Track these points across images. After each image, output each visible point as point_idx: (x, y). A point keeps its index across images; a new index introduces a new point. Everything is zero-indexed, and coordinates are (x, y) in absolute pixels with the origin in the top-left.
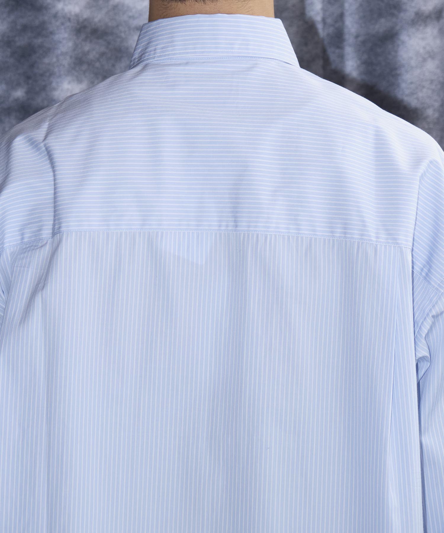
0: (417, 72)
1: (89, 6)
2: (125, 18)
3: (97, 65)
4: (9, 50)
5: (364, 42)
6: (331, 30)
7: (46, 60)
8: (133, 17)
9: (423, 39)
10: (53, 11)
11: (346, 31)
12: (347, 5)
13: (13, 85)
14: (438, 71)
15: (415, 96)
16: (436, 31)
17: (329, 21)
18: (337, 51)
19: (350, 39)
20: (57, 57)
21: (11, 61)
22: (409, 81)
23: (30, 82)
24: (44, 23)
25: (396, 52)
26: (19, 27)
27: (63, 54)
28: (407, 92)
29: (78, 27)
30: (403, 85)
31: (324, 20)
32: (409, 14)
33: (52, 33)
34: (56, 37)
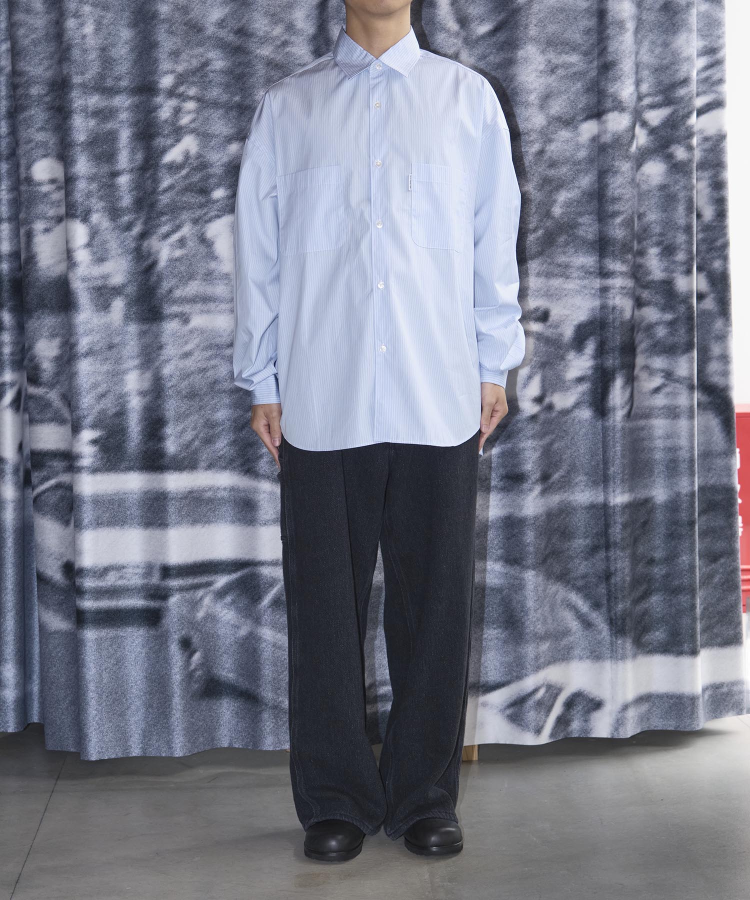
1: (273, 52)
2: (292, 59)
4: (232, 76)
7: (251, 80)
20: (257, 78)
23: (243, 92)
24: (250, 60)
26: (236, 63)
27: (260, 77)
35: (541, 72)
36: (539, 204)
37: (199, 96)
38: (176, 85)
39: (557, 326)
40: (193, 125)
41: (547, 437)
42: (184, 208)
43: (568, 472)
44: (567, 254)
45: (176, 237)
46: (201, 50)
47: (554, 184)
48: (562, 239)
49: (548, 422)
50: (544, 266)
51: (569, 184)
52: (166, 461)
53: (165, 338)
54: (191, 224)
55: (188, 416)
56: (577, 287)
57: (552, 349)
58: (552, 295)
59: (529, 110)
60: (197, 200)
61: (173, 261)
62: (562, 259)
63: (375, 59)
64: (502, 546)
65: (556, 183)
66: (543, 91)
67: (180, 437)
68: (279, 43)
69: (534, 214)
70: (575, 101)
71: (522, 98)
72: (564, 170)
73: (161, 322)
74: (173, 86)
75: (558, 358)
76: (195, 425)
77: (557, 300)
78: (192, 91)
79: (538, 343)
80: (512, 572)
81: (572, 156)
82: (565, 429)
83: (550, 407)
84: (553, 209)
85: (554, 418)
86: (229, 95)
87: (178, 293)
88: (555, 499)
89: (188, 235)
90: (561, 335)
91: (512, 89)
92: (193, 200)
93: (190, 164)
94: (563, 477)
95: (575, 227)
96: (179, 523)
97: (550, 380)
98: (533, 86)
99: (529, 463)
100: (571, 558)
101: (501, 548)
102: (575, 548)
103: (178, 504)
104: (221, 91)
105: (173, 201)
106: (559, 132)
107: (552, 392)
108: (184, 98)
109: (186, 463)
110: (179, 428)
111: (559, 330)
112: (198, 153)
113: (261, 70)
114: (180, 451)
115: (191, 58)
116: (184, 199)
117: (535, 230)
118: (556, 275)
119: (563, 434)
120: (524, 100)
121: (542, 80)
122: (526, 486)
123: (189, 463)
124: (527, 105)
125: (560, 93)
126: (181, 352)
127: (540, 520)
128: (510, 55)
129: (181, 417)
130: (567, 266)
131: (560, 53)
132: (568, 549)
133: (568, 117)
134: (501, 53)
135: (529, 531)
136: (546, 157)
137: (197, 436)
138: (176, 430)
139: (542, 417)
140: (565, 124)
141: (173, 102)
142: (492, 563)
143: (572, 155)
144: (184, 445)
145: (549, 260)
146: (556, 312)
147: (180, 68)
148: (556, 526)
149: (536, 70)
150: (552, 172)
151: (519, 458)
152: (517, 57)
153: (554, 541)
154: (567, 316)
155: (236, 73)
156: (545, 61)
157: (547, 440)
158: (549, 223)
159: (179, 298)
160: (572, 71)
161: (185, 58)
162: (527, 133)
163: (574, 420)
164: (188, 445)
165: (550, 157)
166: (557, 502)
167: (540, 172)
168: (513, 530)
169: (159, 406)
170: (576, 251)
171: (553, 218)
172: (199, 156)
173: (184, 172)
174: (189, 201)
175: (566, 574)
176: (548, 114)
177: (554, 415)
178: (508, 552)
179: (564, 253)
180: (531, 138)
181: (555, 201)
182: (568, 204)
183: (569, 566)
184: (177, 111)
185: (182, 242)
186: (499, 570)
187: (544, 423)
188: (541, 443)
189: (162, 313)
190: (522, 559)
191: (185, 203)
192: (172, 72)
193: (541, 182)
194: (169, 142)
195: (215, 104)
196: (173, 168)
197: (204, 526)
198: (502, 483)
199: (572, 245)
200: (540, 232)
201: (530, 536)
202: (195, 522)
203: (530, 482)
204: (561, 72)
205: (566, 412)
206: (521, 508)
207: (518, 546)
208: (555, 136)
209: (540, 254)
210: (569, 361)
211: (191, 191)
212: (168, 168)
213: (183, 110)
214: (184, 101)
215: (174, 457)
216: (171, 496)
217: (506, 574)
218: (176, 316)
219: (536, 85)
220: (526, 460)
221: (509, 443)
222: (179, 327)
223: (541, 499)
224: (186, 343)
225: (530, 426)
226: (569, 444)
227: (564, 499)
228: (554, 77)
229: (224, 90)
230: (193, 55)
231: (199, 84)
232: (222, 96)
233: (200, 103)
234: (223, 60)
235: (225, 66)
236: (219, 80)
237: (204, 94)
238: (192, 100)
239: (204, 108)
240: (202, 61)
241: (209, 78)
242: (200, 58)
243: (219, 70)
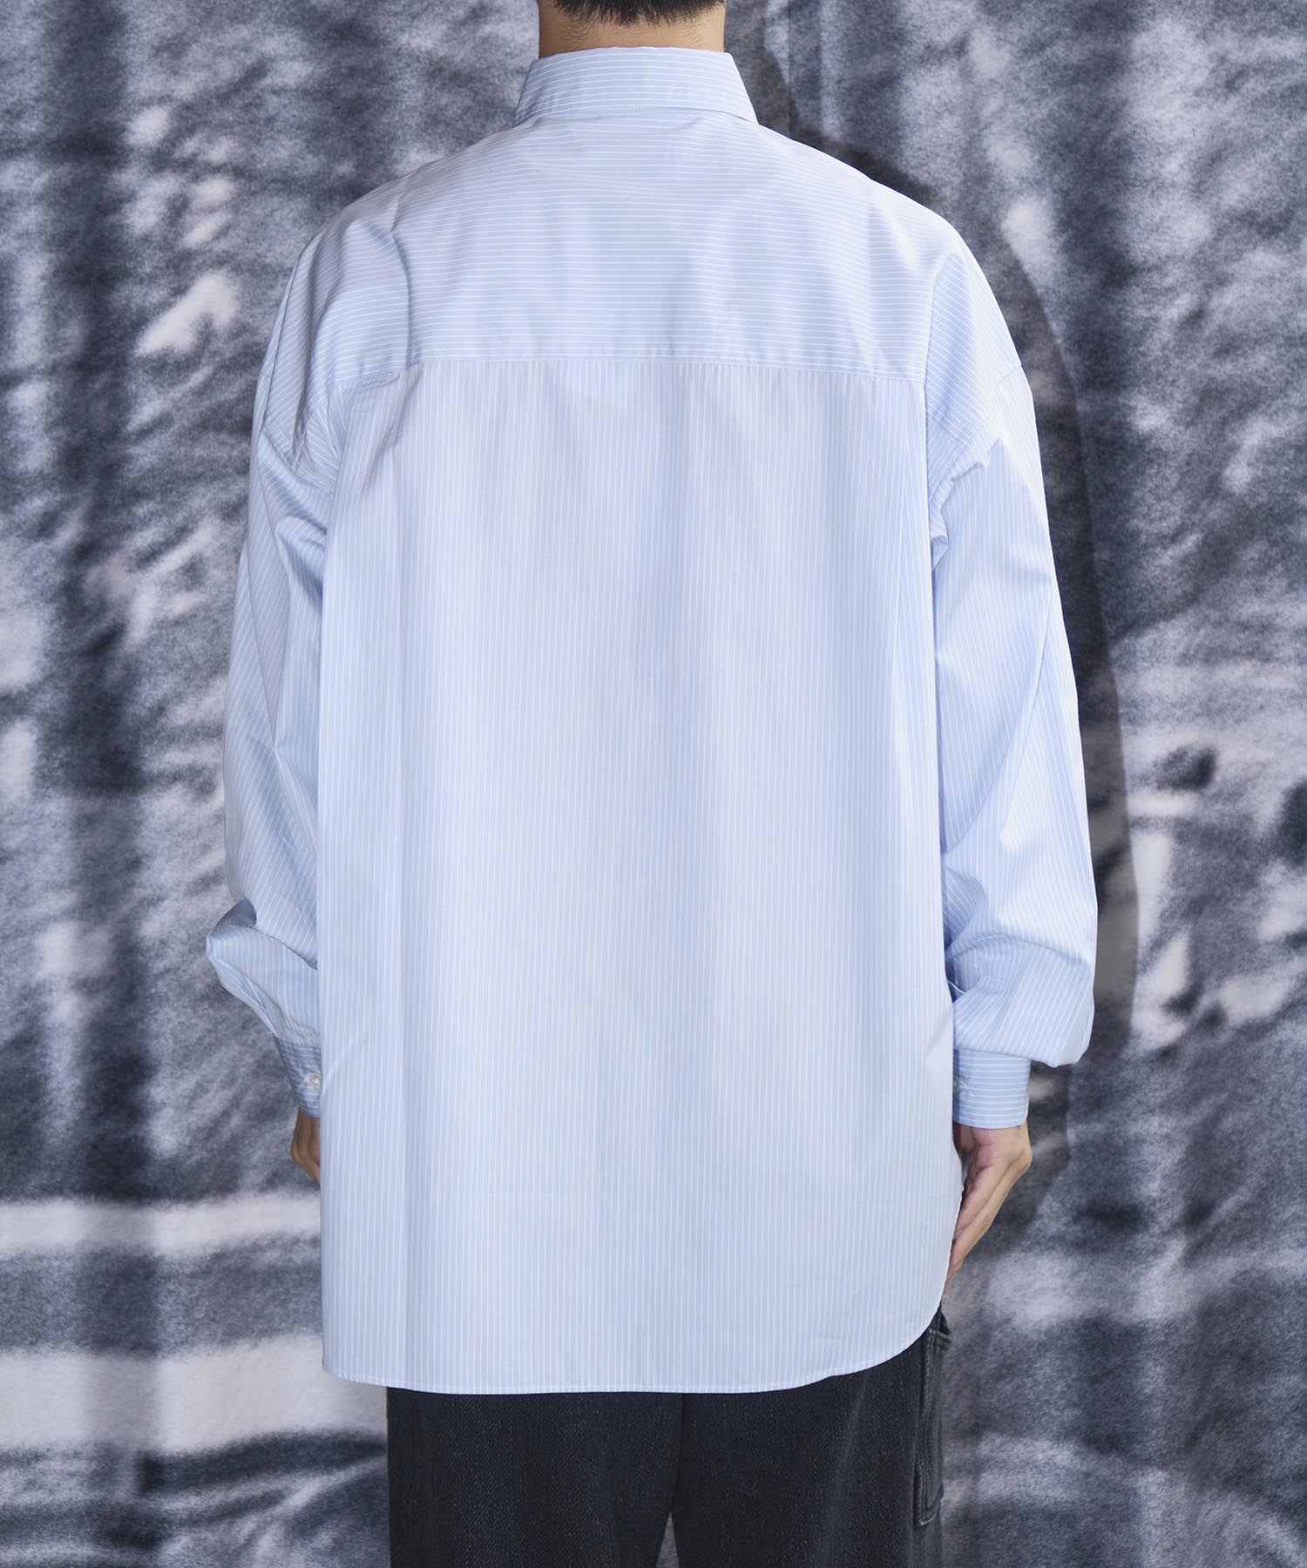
0: (928, 133)
1: (446, 39)
2: (500, 55)
3: (460, 125)
4: (330, 103)
5: (850, 90)
6: (801, 73)
7: (385, 120)
8: (512, 55)
9: (936, 84)
10: (394, 46)
11: (824, 73)
12: (824, 35)
13: (335, 156)
14: (959, 132)
15: (925, 168)
16: (955, 73)
17: (798, 58)
18: (810, 102)
19: (829, 85)
20: (400, 113)
21: (334, 120)
22: (917, 146)
23: (361, 150)
24: (380, 63)
25: (897, 103)
26: (344, 70)
27: (409, 109)
28: (913, 162)
29: (432, 69)
30: (908, 153)
31: (791, 57)
32: (917, 48)
33: (392, 79)
34: (399, 85)
35: (1197, 93)
36: (1188, 464)
37: (240, 162)
38: (176, 136)
39: (1235, 794)
40: (222, 246)
41: (1205, 1103)
42: (198, 478)
43: (1263, 1194)
44: (1267, 595)
45: (175, 559)
46: (244, 32)
47: (1232, 402)
48: (1252, 553)
49: (1208, 1061)
50: (1202, 632)
51: (1273, 398)
52: (151, 1175)
53: (149, 839)
54: (218, 522)
55: (209, 1050)
56: (1293, 685)
57: (1222, 859)
58: (1221, 711)
59: (1164, 202)
60: (235, 453)
61: (168, 626)
62: (1253, 608)
64: (1076, 1399)
65: (1238, 398)
66: (1203, 144)
67: (189, 1108)
68: (461, 13)
69: (1174, 491)
70: (1295, 167)
71: (1145, 167)
72: (1261, 359)
73: (134, 793)
74: (166, 139)
75: (1236, 881)
76: (232, 1072)
77: (1238, 721)
78: (221, 150)
79: (1181, 848)
80: (1104, 1472)
81: (1284, 320)
82: (1254, 1075)
83: (1214, 1019)
84: (1227, 472)
85: (1225, 1048)
86: (323, 158)
87: (181, 715)
88: (1225, 1268)
89: (209, 553)
90: (1247, 818)
91: (1117, 143)
92: (223, 454)
93: (214, 354)
94: (1247, 1206)
95: (1290, 521)
96: (187, 1343)
97: (1215, 945)
98: (1176, 133)
99: (1154, 1179)
100: (1267, 1425)
101: (1075, 1405)
102: (1278, 1399)
103: (183, 1291)
104: (301, 145)
105: (168, 460)
106: (1249, 256)
107: (1220, 978)
108: (196, 169)
109: (206, 1178)
110: (187, 1084)
111: (1242, 804)
112: (237, 320)
113: (411, 92)
114: (190, 1147)
115: (215, 55)
116: (199, 452)
117: (1175, 537)
118: (1235, 653)
119: (1249, 1089)
120: (1148, 174)
121: (1202, 115)
122: (1142, 1240)
123: (215, 1177)
124: (1159, 187)
125: (1251, 144)
126: (190, 875)
127: (1182, 1332)
128: (1110, 46)
129: (189, 1055)
130: (1266, 627)
131: (1253, 34)
132: (1259, 1402)
133: (1271, 211)
134: (1087, 37)
135: (1150, 1364)
136: (1209, 328)
137: (235, 1102)
138: (179, 1090)
139: (1191, 1049)
140: (1264, 231)
141: (164, 186)
142: (1046, 1444)
143: (1281, 317)
144: (199, 1129)
145: (1215, 615)
146: (1232, 758)
147: (185, 89)
148: (1226, 1340)
149: (1183, 89)
150: (1225, 370)
151: (1125, 1163)
152: (1130, 51)
153: (1219, 1382)
154: (1264, 765)
155: (343, 95)
156: (1211, 58)
157: (1205, 1109)
158: (1216, 513)
159: (184, 729)
160: (1286, 84)
161: (199, 56)
162: (1157, 268)
163: (1279, 1051)
164: (212, 1129)
165: (1221, 328)
166: (1229, 1276)
167: (1192, 373)
168: (1108, 1359)
169: (132, 1024)
170: (1290, 585)
171: (1229, 495)
172: (240, 329)
173: (197, 378)
174: (213, 456)
175: (1253, 1470)
176: (1217, 208)
177: (1224, 1037)
178: (1093, 1416)
179: (1258, 591)
180: (1169, 281)
181: (1234, 449)
182: (1272, 454)
183: (1262, 1447)
184: (178, 209)
185: (193, 573)
186: (1067, 1464)
187: (1198, 1063)
188: (1187, 1122)
189: (139, 770)
190: (1131, 1438)
191: (202, 461)
192: (163, 99)
193: (1195, 399)
194: (156, 295)
195: (286, 184)
196: (168, 367)
197: (256, 1345)
198: (1078, 1228)
199: (1280, 568)
200: (1191, 542)
201: (1154, 1377)
202: (231, 1337)
203: (1156, 1230)
204: (1254, 86)
205: (1257, 1030)
206: (1129, 1298)
207: (1122, 1404)
208: (1236, 266)
209: (1191, 599)
210: (1270, 888)
211: (219, 428)
212: (153, 368)
213: (194, 205)
214: (196, 178)
215: (173, 1165)
216: (164, 1269)
217: (1087, 1475)
218: (176, 777)
219: (1183, 130)
220: (1145, 1171)
221: (1098, 1120)
222: (184, 808)
223: (1184, 1276)
224: (206, 849)
225: (1157, 1079)
226: (1265, 1116)
227: (1248, 1267)
228: (1234, 100)
229: (309, 142)
230: (221, 47)
231: (237, 129)
232: (303, 159)
233: (242, 181)
234: (305, 59)
235: (310, 76)
236: (294, 116)
237: (253, 156)
238: (219, 175)
239: (254, 194)
240: (249, 62)
241: (267, 110)
242: (242, 54)
243: (295, 87)
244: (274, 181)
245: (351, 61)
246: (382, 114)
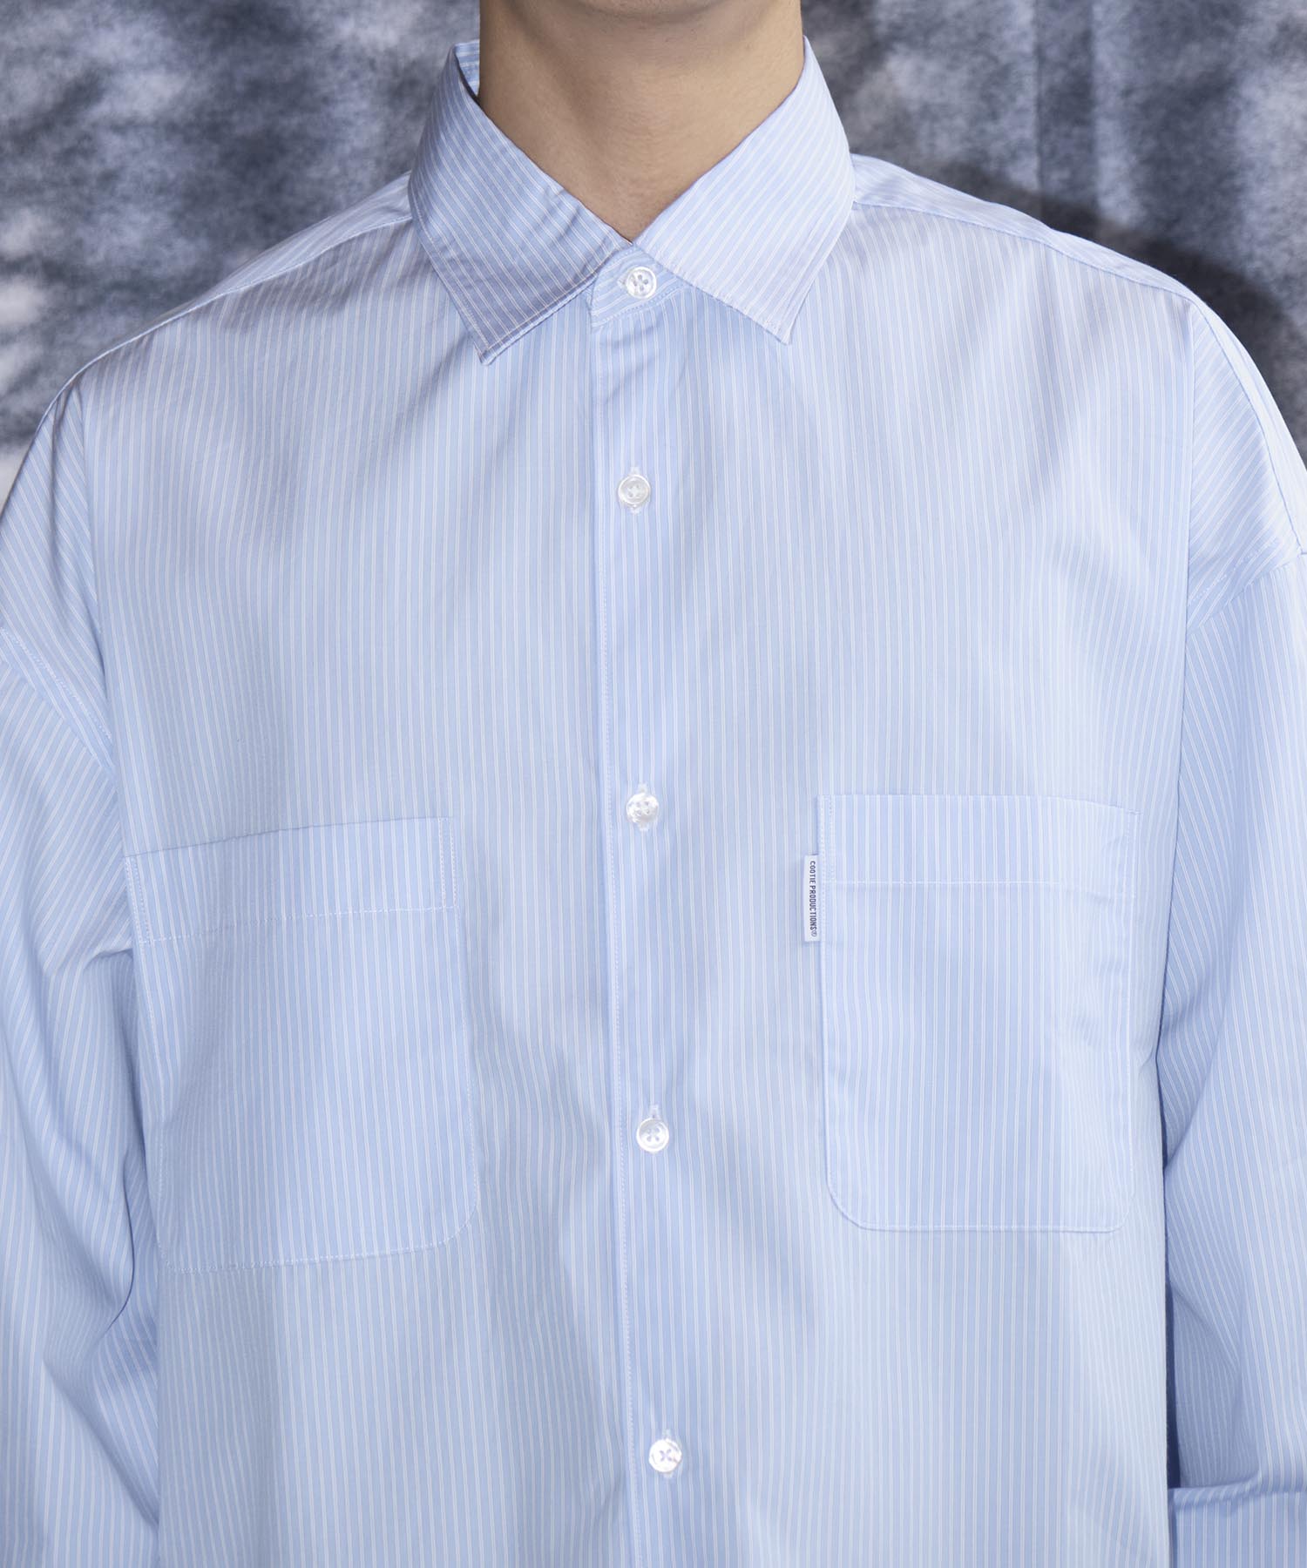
0: (1287, 181)
1: (421, 28)
4: (216, 147)
5: (1146, 107)
6: (1059, 77)
7: (314, 173)
10: (330, 42)
11: (1098, 77)
12: (1098, 11)
13: (228, 240)
15: (1284, 244)
17: (1053, 53)
18: (1076, 131)
19: (1108, 99)
20: (342, 162)
21: (222, 175)
22: (1268, 205)
24: (305, 74)
25: (1231, 129)
26: (240, 87)
28: (1263, 233)
29: (397, 81)
30: (1252, 217)
31: (1039, 53)
32: (1262, 28)
33: (326, 100)
34: (338, 111)
37: (56, 253)
63: (617, 241)
78: (21, 233)
113: (361, 123)
115: (9, 64)
155: (239, 132)
229: (178, 215)
230: (20, 50)
231: (50, 194)
232: (169, 246)
233: (60, 287)
234: (170, 68)
235: (180, 98)
236: (151, 171)
237: (79, 243)
238: (17, 278)
239: (81, 310)
240: (69, 75)
241: (103, 161)
242: (58, 62)
243: (151, 119)
244: (117, 286)
245: (253, 70)
246: (308, 164)
